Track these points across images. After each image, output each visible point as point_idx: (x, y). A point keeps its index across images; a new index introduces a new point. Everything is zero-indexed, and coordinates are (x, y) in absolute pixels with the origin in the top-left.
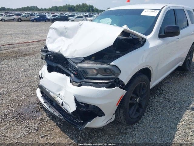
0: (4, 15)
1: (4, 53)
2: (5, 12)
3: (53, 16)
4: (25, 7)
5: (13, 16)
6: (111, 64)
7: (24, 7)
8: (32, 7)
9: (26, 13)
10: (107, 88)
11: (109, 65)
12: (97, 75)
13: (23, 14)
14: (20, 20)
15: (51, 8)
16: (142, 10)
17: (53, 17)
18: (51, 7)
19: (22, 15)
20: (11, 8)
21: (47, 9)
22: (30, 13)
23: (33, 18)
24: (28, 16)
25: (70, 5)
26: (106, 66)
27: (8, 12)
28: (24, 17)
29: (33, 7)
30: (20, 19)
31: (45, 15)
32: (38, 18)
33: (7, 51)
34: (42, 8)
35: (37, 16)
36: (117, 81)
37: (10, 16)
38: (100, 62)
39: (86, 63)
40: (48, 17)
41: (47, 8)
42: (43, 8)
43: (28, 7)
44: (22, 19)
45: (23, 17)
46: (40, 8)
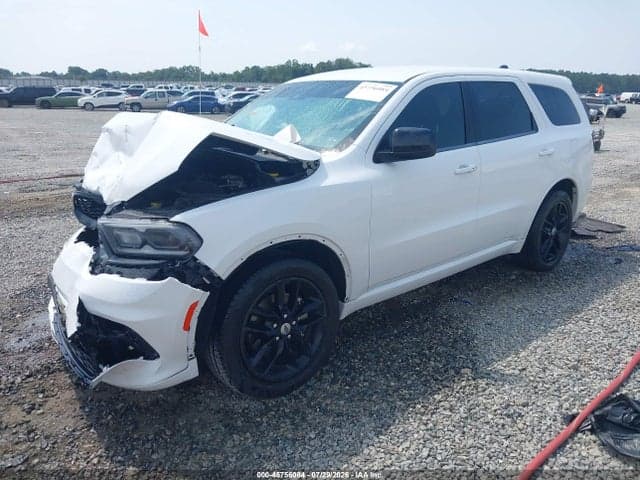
0: (93, 92)
1: (41, 198)
2: (102, 82)
3: (235, 96)
4: (164, 70)
5: (119, 94)
6: (172, 219)
7: (160, 69)
8: (184, 69)
9: (160, 88)
10: (149, 280)
11: (168, 220)
12: (141, 247)
13: (150, 90)
14: (136, 108)
15: (240, 71)
16: (355, 84)
17: (236, 100)
18: (241, 69)
19: (145, 93)
20: (122, 71)
21: (230, 76)
22: (173, 86)
23: (175, 103)
24: (162, 95)
25: (300, 63)
26: (162, 224)
27: (111, 82)
28: (149, 99)
29: (188, 68)
30: (138, 104)
31: (213, 94)
32: (189, 102)
33: (53, 192)
34: (215, 72)
35: (190, 95)
36: (192, 264)
37: (109, 94)
38: (151, 213)
39: (123, 217)
40: (221, 100)
41: (230, 71)
42: (217, 72)
43: (172, 70)
44: (143, 105)
45: (146, 97)
46: (208, 73)
